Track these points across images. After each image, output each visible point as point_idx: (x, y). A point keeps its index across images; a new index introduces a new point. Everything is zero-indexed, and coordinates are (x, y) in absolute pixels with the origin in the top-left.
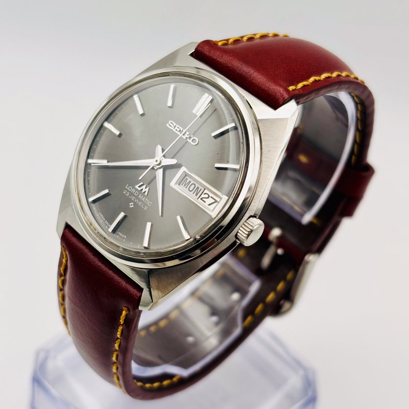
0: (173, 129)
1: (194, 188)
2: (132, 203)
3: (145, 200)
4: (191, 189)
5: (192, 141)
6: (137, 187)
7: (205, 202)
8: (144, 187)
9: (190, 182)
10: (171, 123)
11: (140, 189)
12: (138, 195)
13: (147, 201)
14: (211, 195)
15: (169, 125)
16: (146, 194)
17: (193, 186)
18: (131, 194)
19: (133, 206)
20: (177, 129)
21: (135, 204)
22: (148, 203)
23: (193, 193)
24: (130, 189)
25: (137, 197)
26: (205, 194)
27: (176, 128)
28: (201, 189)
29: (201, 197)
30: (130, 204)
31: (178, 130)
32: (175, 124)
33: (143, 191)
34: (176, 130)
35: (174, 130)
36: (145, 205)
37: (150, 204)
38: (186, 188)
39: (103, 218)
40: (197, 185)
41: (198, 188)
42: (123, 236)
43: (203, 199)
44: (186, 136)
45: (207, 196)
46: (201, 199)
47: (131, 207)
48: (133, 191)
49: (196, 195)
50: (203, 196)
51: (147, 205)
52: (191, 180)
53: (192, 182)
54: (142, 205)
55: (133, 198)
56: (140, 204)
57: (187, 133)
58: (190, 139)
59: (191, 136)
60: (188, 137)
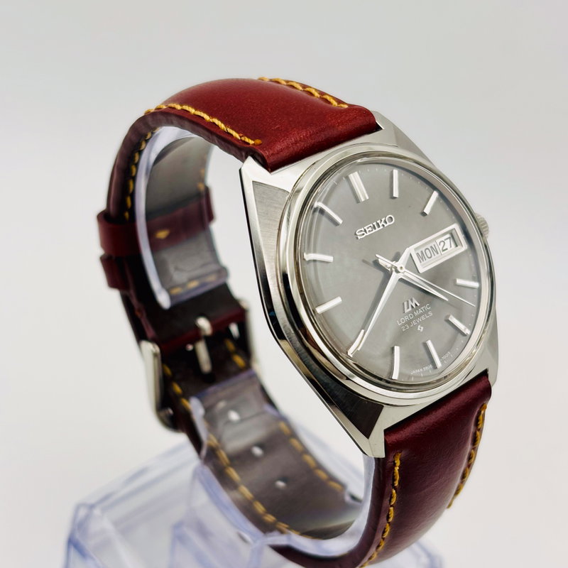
0: (366, 234)
1: (429, 250)
2: (419, 326)
3: (422, 310)
4: (429, 256)
5: (389, 222)
7: (447, 249)
8: (410, 302)
11: (410, 309)
12: (414, 315)
13: (424, 308)
14: (443, 239)
15: (360, 235)
16: (418, 305)
17: (427, 251)
18: (409, 322)
19: (422, 328)
21: (421, 324)
22: (426, 308)
23: (434, 255)
24: (403, 321)
25: (415, 318)
26: (440, 244)
27: (367, 230)
28: (435, 245)
30: (419, 329)
31: (370, 229)
32: (363, 229)
33: (414, 305)
34: (369, 231)
35: (368, 234)
36: (426, 313)
37: (428, 307)
38: (426, 260)
39: (419, 371)
40: (428, 247)
41: (431, 247)
42: (447, 355)
43: (444, 249)
44: (381, 225)
45: (442, 244)
46: (443, 251)
47: (422, 330)
48: (407, 318)
49: (438, 253)
50: (441, 247)
51: (428, 311)
52: (421, 250)
53: (423, 249)
54: (425, 317)
55: (414, 323)
56: (423, 317)
57: (379, 222)
58: (386, 223)
59: (383, 220)
60: (382, 223)
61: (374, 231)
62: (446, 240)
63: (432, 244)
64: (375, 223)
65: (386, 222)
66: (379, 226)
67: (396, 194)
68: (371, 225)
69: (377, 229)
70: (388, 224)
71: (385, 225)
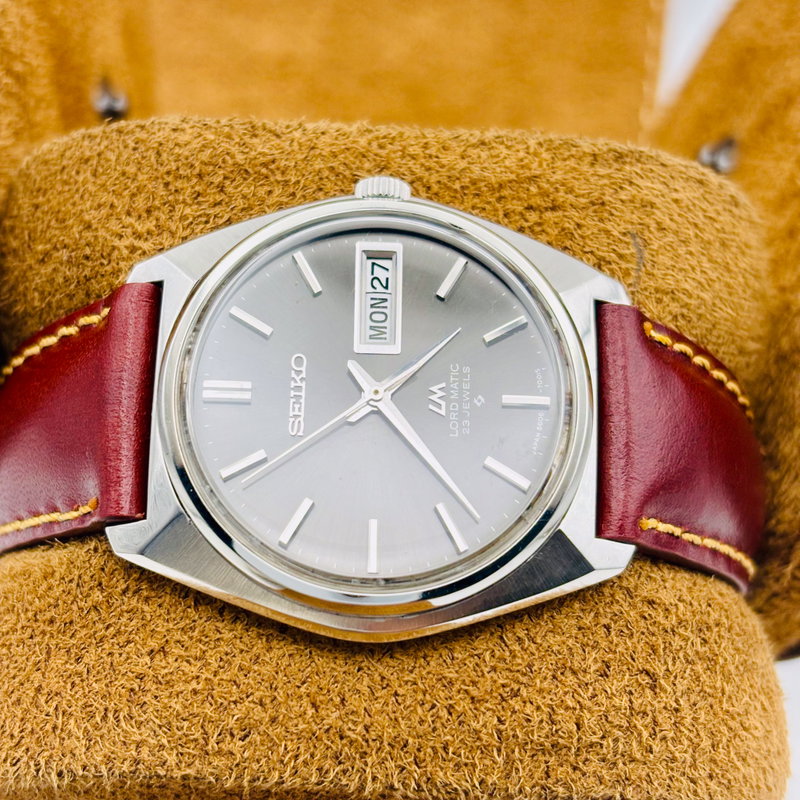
0: (301, 419)
1: (374, 313)
2: (476, 401)
3: (454, 382)
4: (383, 317)
5: (302, 365)
6: (443, 412)
7: (387, 279)
8: (434, 397)
9: (371, 328)
10: (292, 430)
11: (443, 403)
12: (455, 401)
13: (454, 376)
14: (369, 277)
15: (298, 431)
16: (443, 385)
17: (375, 317)
18: (462, 417)
19: (480, 397)
20: (297, 409)
21: (473, 396)
22: (454, 372)
23: (386, 307)
24: (454, 425)
25: (460, 401)
26: (374, 288)
27: (297, 413)
28: (372, 299)
29: (384, 291)
30: (479, 404)
31: (297, 406)
32: (292, 420)
33: (441, 394)
34: (300, 410)
35: (302, 414)
36: (462, 375)
37: (455, 368)
38: (386, 328)
39: (537, 440)
40: (369, 311)
41: (372, 306)
43: (384, 285)
44: (299, 384)
45: (376, 282)
46: (386, 288)
47: (483, 400)
48: (453, 416)
49: (386, 300)
50: (380, 289)
51: (460, 371)
52: (367, 327)
53: (369, 323)
54: (466, 382)
55: (466, 407)
56: (466, 386)
57: (293, 384)
58: (301, 371)
59: (293, 375)
60: (298, 379)
61: (302, 401)
62: (372, 273)
63: (368, 303)
64: (293, 393)
65: (298, 372)
66: (298, 388)
67: (267, 330)
68: (292, 400)
69: (303, 394)
70: (303, 369)
71: (303, 375)
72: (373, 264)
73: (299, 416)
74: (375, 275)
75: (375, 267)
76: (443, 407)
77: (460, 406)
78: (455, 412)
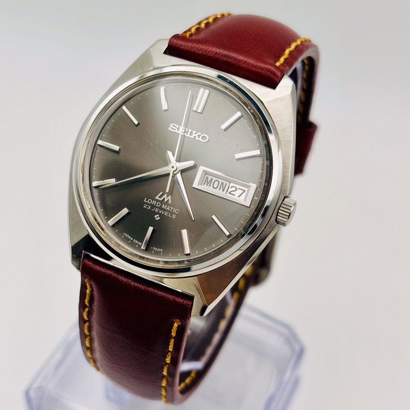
0: (176, 131)
1: (219, 183)
3: (170, 209)
4: (215, 186)
5: (202, 139)
6: (157, 198)
7: (234, 195)
8: (165, 196)
9: (212, 179)
10: (173, 125)
11: (161, 199)
12: (162, 205)
13: (173, 210)
14: (238, 187)
15: (171, 128)
16: (170, 202)
17: (216, 183)
18: (153, 206)
19: (159, 218)
21: (161, 215)
22: (175, 211)
23: (219, 190)
25: (160, 208)
26: (232, 187)
28: (226, 184)
29: (229, 191)
32: (178, 127)
33: (166, 200)
34: (181, 131)
36: (172, 213)
38: (210, 186)
39: (130, 237)
40: (221, 181)
41: (222, 183)
42: (159, 250)
43: (232, 193)
44: (194, 135)
45: (234, 189)
46: (229, 193)
48: (154, 203)
49: (223, 191)
51: (174, 213)
52: (212, 177)
53: (214, 179)
54: (168, 214)
55: (156, 210)
56: (166, 214)
57: (194, 132)
58: (199, 138)
59: (199, 134)
60: (196, 135)
62: (239, 189)
63: (225, 182)
64: (190, 131)
65: (199, 136)
66: (191, 134)
67: (223, 127)
68: (187, 130)
69: (188, 135)
70: (200, 139)
71: (197, 138)
72: (244, 191)
73: (178, 130)
74: (238, 190)
75: (242, 191)
76: (159, 199)
77: (158, 207)
78: (156, 204)
